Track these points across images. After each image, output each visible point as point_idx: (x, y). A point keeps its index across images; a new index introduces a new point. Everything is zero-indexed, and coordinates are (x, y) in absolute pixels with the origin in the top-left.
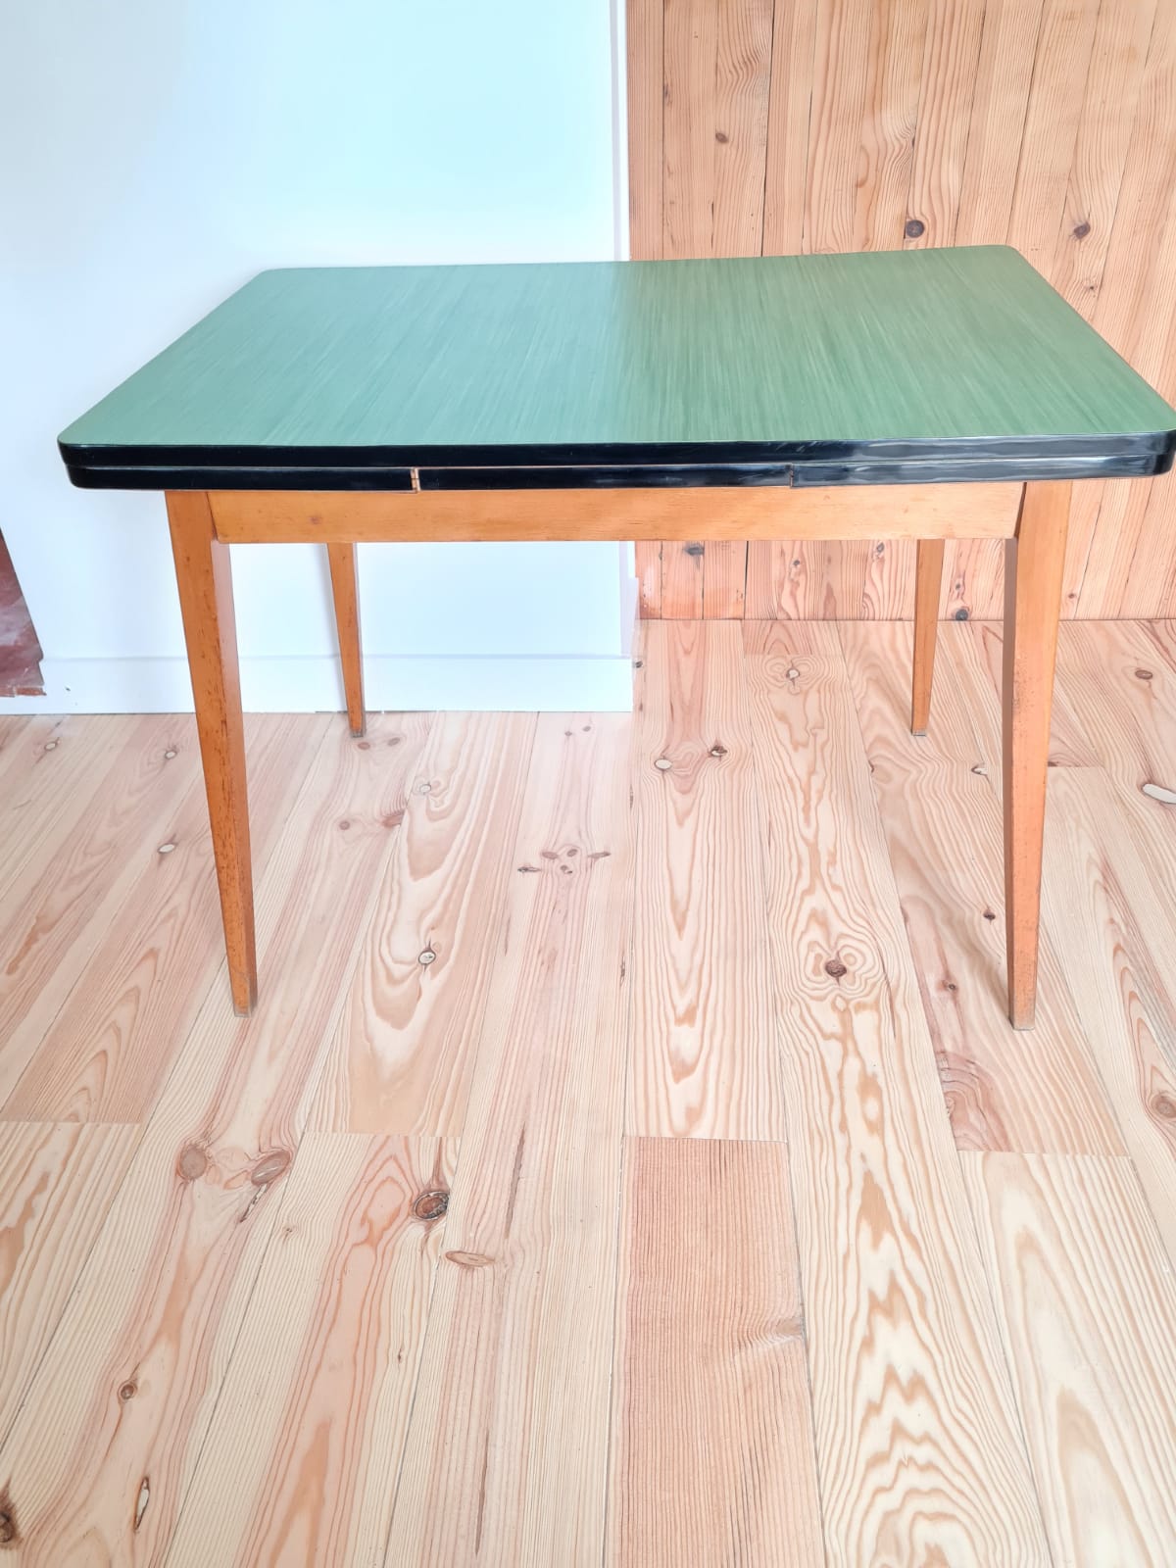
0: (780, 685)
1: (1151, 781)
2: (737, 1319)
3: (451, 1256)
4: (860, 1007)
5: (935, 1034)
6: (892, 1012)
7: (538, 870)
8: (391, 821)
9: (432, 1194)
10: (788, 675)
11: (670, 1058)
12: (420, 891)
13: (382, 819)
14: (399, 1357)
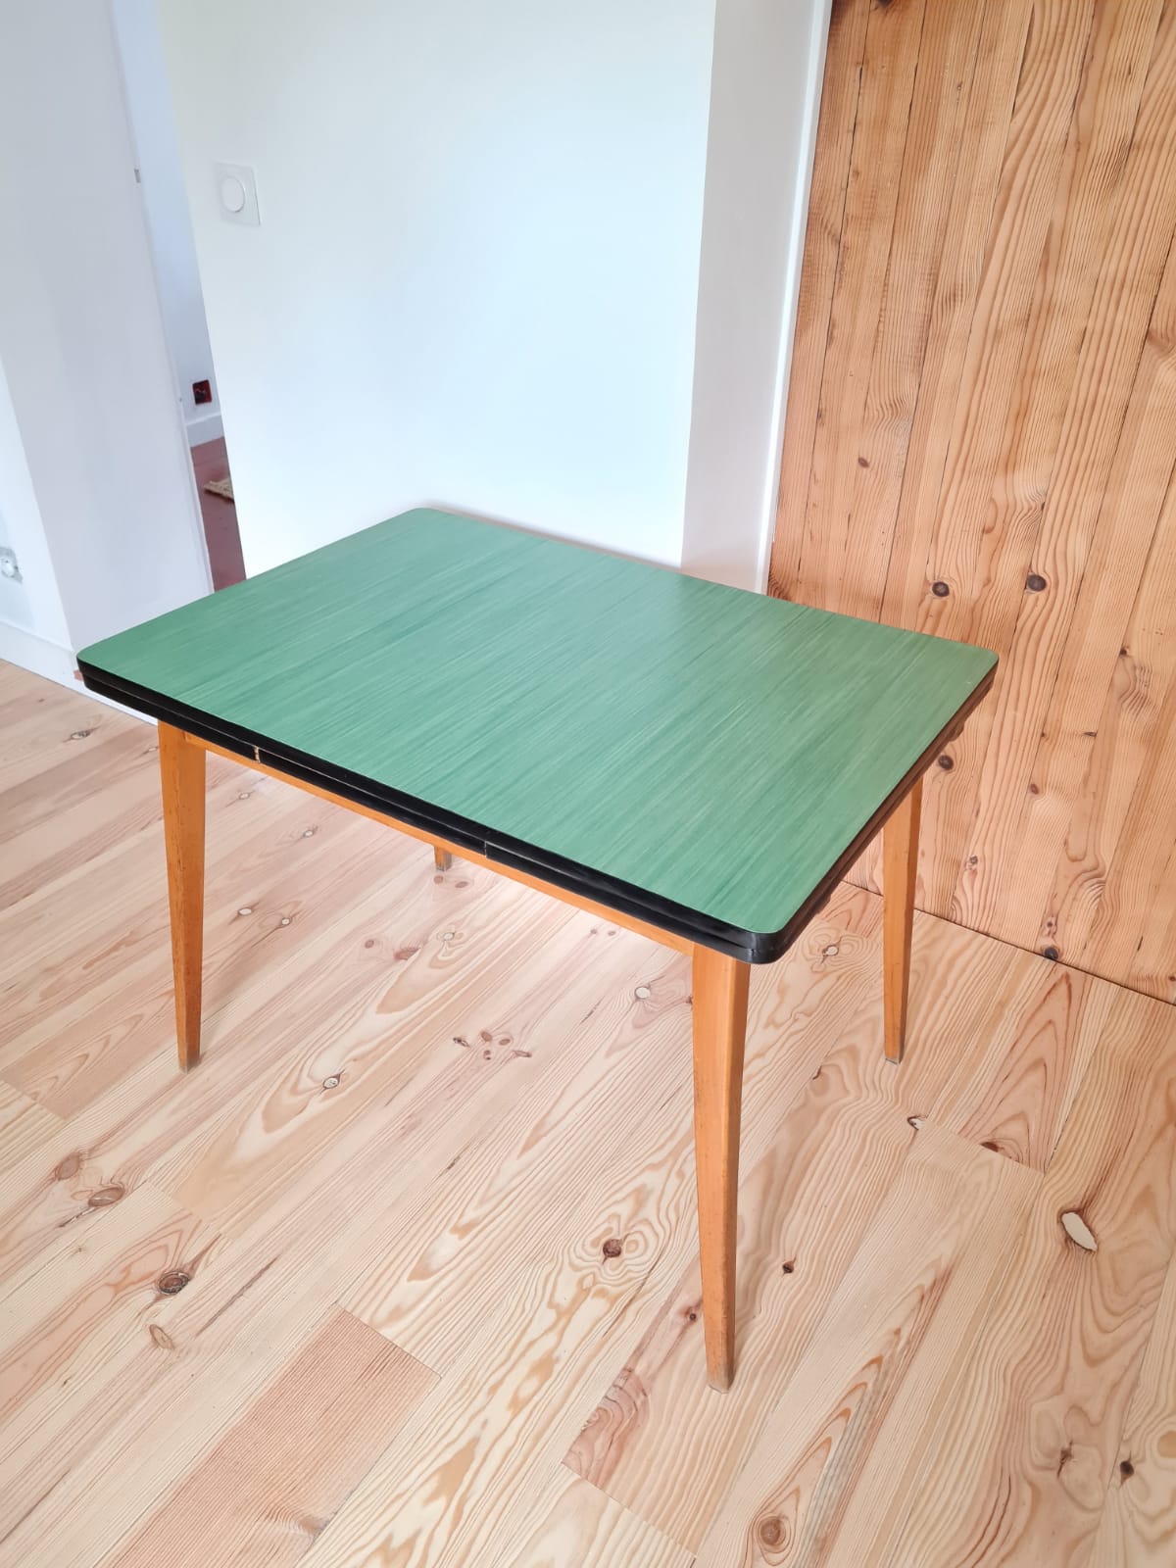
0: (811, 957)
1: (1080, 1212)
2: (283, 1495)
3: (152, 1329)
4: (602, 1293)
5: (639, 1352)
6: (622, 1313)
7: (468, 1046)
8: (402, 955)
9: (180, 1274)
10: (824, 951)
11: (421, 1258)
12: (375, 1023)
13: (397, 949)
14: (65, 1383)
